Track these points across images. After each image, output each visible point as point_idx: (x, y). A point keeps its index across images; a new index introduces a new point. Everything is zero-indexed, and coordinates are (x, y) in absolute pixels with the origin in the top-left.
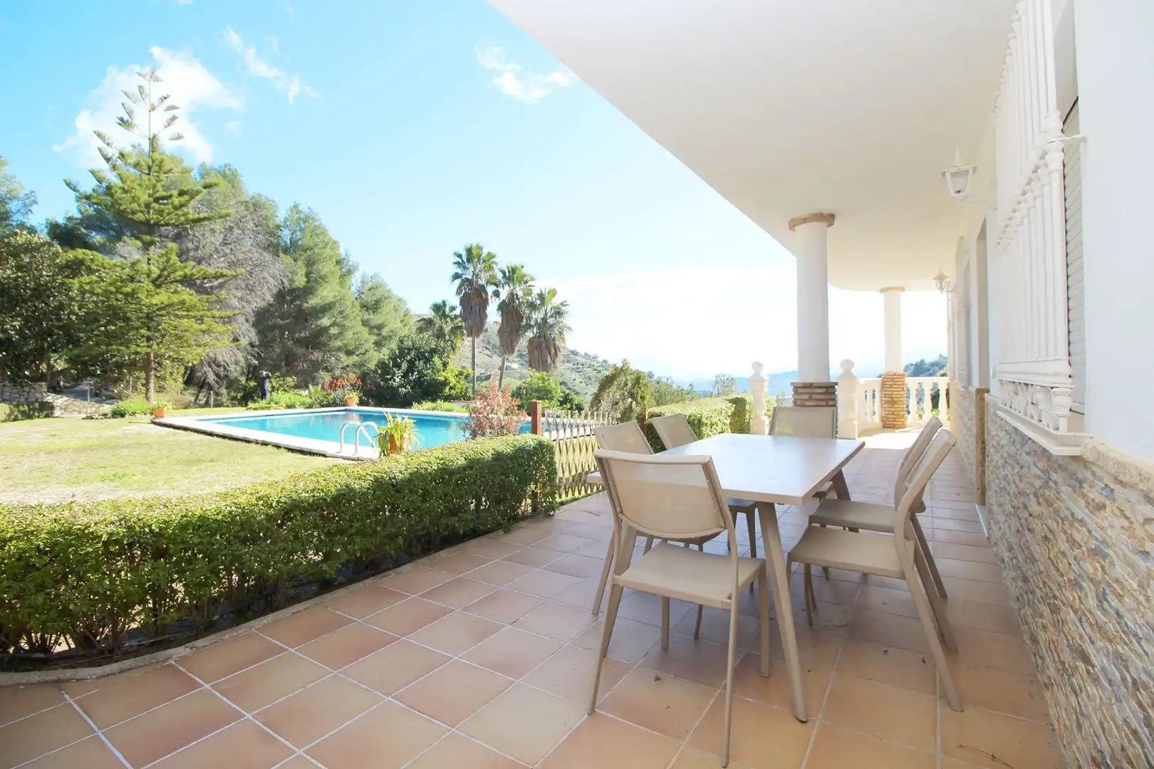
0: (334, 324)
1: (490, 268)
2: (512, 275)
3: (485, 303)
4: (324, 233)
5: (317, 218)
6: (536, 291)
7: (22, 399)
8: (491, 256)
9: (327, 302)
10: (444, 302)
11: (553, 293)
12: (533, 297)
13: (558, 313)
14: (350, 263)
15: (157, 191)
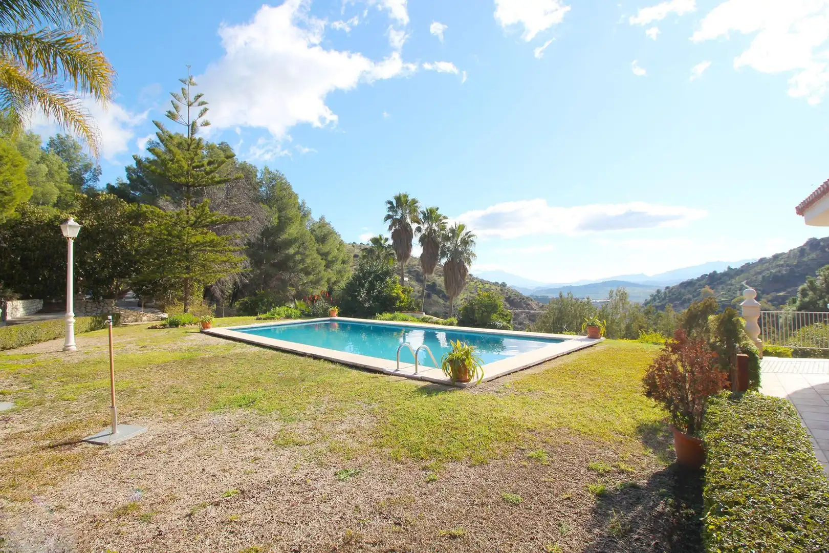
0: (297, 253)
1: (415, 211)
2: (430, 215)
3: (410, 236)
4: (289, 187)
5: (283, 177)
6: (448, 226)
7: (99, 312)
8: (415, 201)
9: (293, 237)
10: (380, 236)
11: (462, 227)
12: (447, 232)
13: (465, 242)
14: (306, 209)
15: (195, 162)
